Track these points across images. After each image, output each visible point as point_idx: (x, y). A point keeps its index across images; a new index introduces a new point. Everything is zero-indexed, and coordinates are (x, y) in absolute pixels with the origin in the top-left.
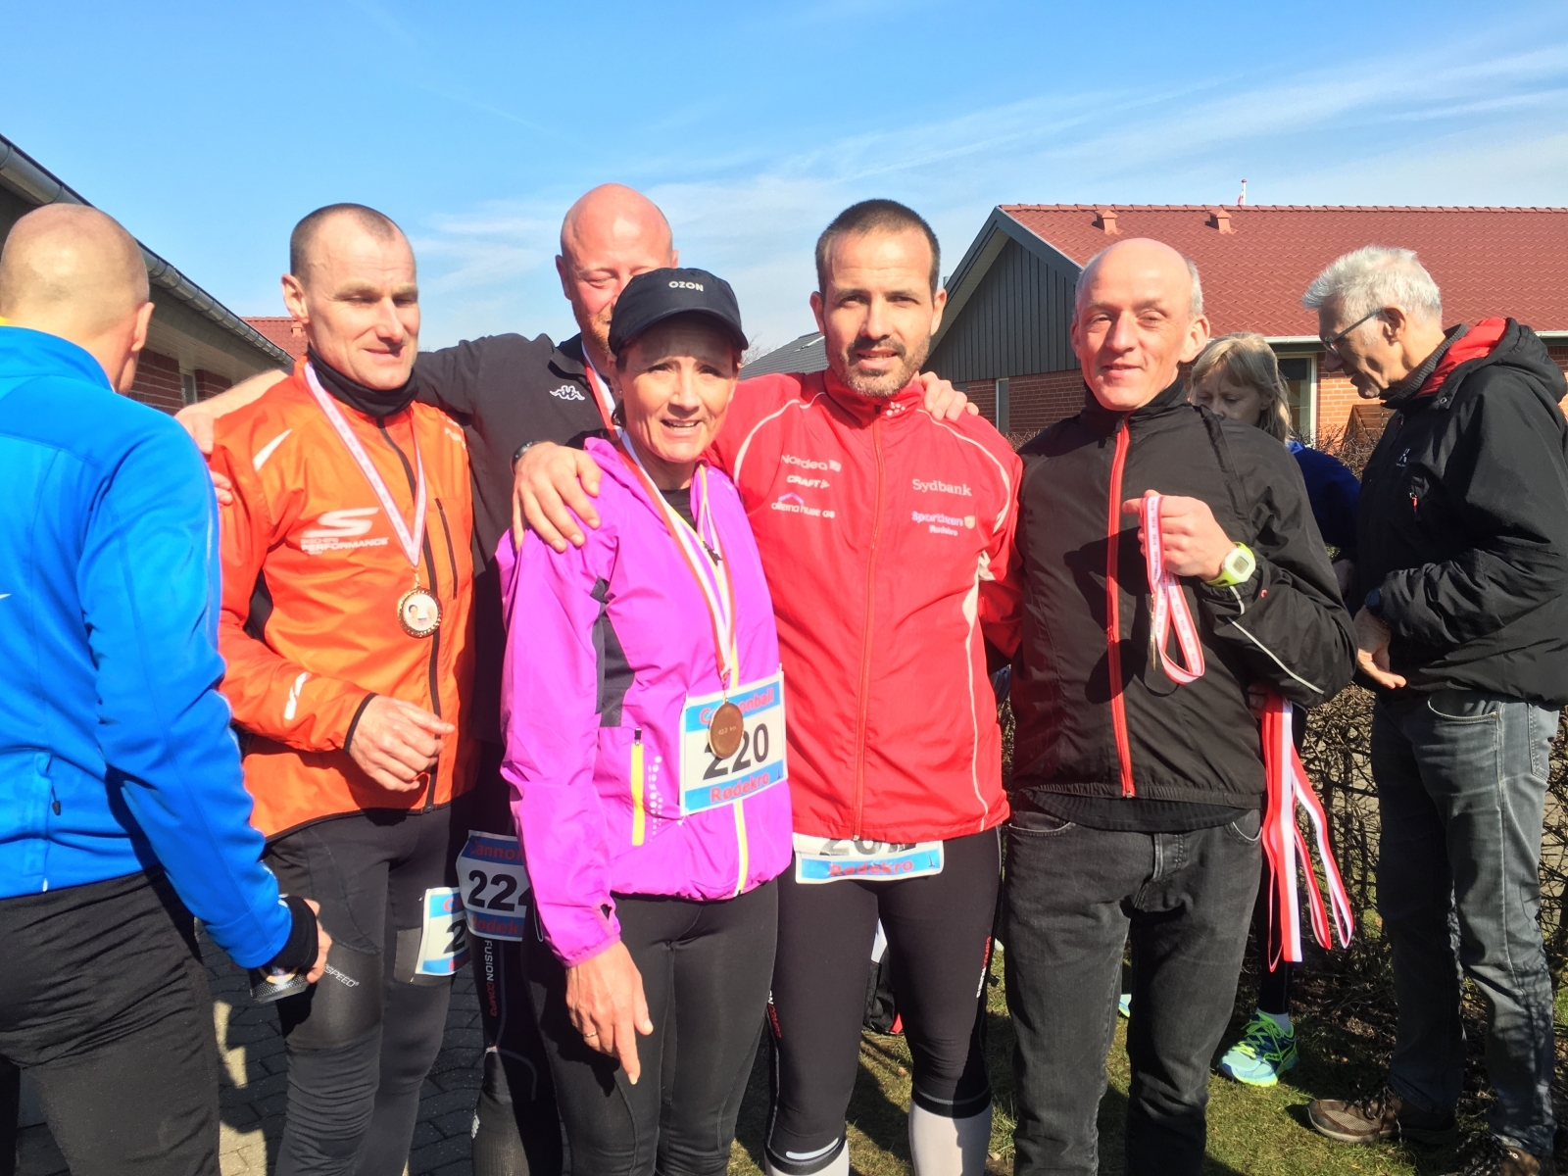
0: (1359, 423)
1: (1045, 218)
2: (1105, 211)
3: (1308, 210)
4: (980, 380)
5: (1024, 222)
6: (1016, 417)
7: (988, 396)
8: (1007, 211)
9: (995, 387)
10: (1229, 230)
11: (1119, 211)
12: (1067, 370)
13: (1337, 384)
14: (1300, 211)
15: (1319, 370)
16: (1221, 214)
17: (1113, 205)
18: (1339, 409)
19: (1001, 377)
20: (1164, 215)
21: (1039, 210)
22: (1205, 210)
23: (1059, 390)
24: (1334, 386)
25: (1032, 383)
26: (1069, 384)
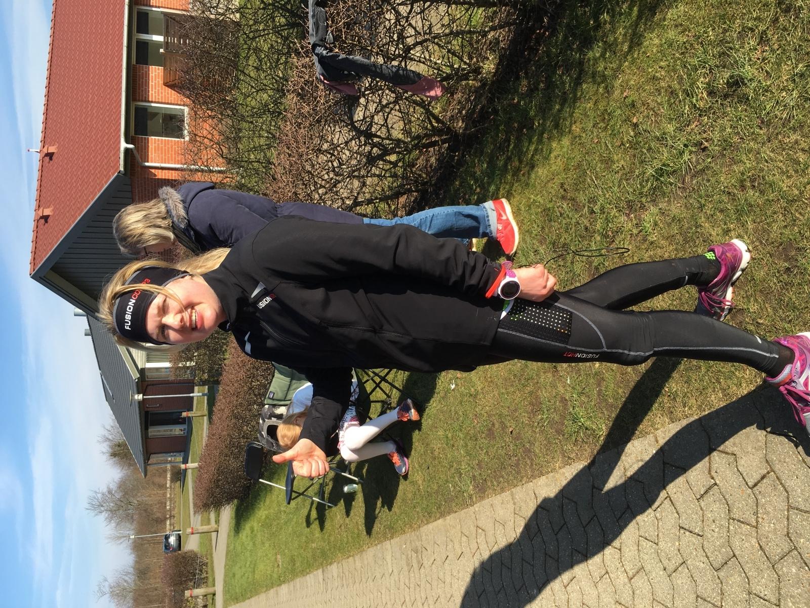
0: (173, 84)
1: (40, 248)
2: (38, 214)
5: (41, 260)
8: (34, 270)
11: (39, 207)
14: (47, 110)
16: (45, 150)
17: (35, 210)
18: (165, 93)
20: (43, 182)
21: (35, 253)
22: (42, 160)
24: (153, 94)
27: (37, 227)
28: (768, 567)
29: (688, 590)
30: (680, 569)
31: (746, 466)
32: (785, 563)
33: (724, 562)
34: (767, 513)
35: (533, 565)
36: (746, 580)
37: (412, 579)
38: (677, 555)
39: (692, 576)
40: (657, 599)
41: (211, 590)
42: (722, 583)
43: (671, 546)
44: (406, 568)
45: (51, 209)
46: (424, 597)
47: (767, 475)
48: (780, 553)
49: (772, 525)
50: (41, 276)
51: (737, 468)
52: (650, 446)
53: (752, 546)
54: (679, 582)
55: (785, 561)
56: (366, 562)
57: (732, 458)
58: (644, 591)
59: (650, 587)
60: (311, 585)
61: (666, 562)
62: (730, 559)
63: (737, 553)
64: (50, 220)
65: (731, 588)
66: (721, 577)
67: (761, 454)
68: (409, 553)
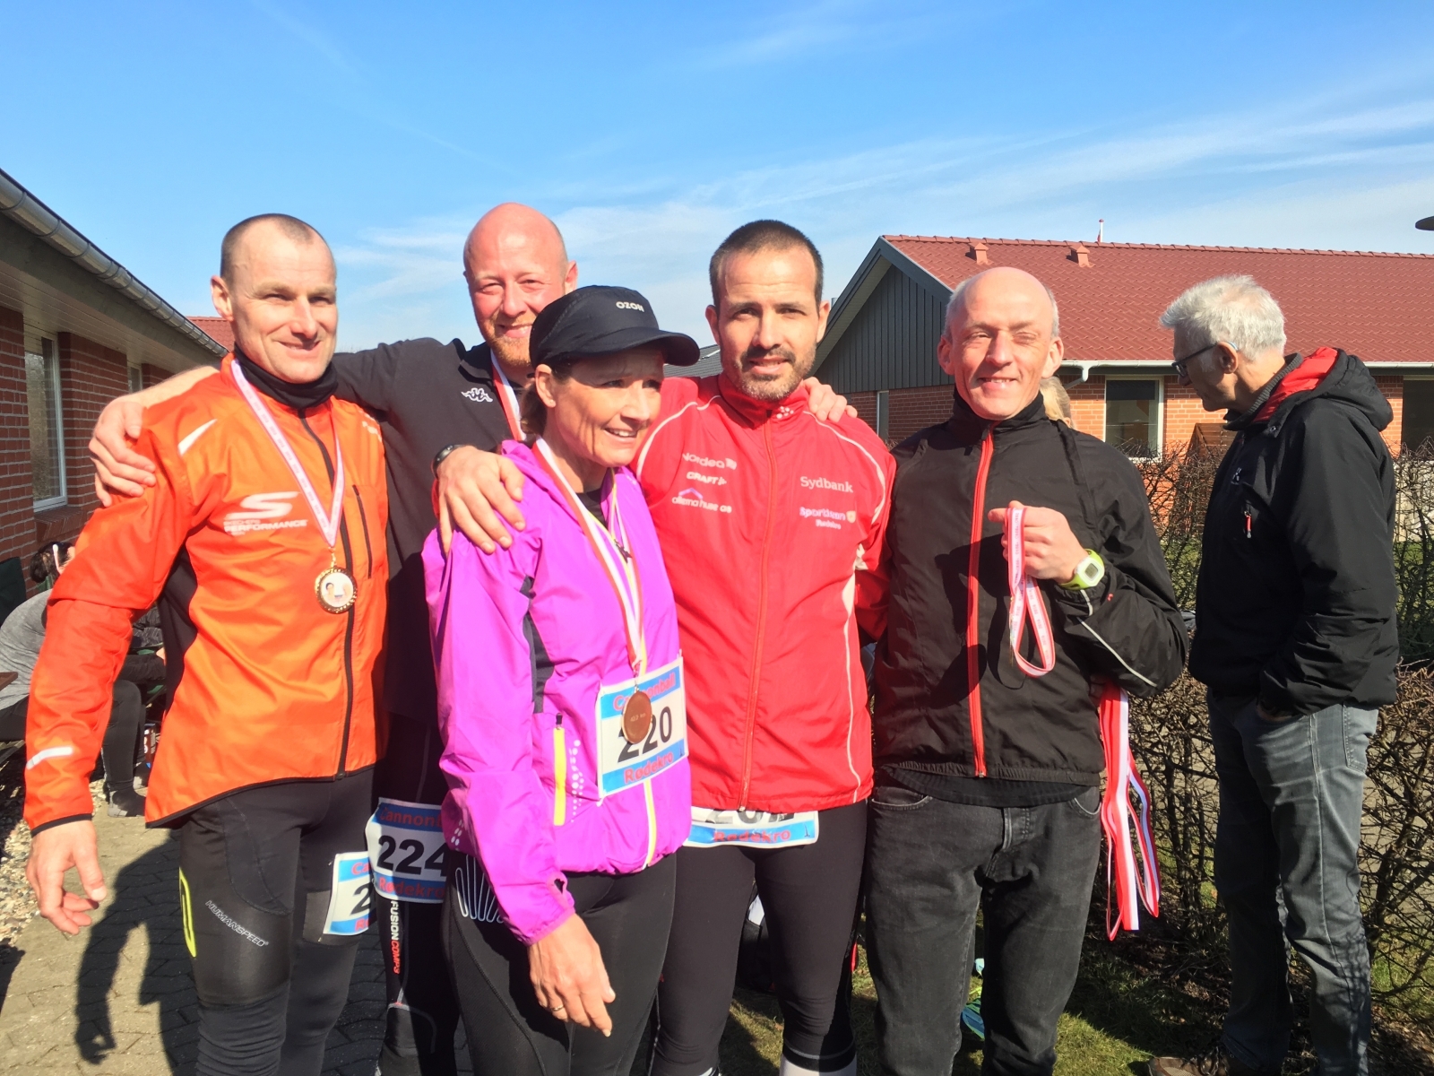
0: (1201, 440)
1: (924, 248)
2: (978, 243)
3: (1158, 249)
4: (862, 392)
5: (904, 251)
6: (895, 426)
7: (870, 407)
8: (890, 241)
9: (876, 399)
10: (1088, 264)
11: (990, 244)
12: (941, 385)
13: (1182, 404)
14: (1150, 249)
15: (1166, 392)
16: (1081, 249)
17: (984, 239)
18: (1183, 426)
19: (882, 390)
20: (1030, 249)
21: (918, 241)
22: (1066, 245)
23: (934, 403)
24: (1179, 406)
25: (910, 396)
26: (943, 398)
27: (958, 243)
50: (882, 251)
64: (968, 260)
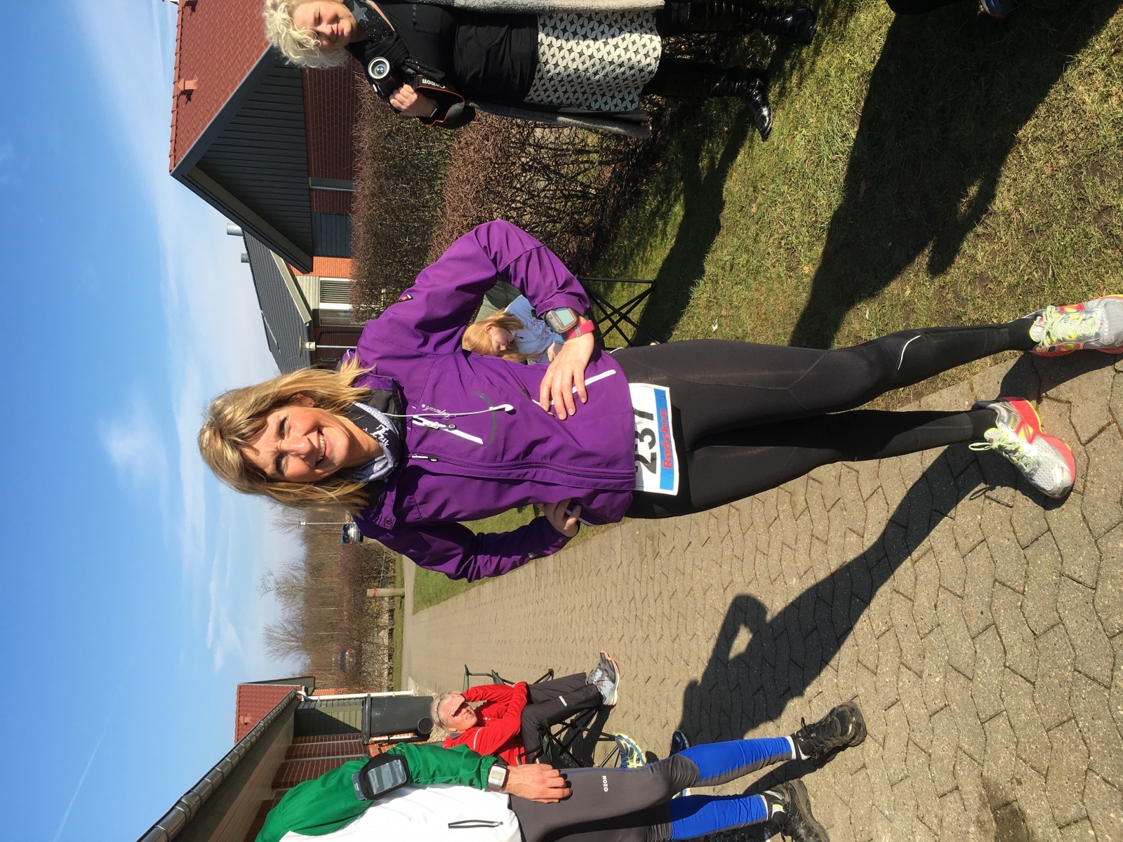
1: (182, 136)
2: (178, 88)
4: (310, 201)
5: (184, 153)
6: (340, 174)
8: (175, 166)
9: (316, 190)
11: (179, 78)
17: (174, 83)
20: (184, 43)
21: (175, 141)
25: (314, 158)
27: (177, 106)
28: (1090, 542)
29: (984, 573)
30: (978, 548)
31: (1081, 416)
32: (1111, 537)
33: (1035, 537)
34: (1099, 475)
35: (795, 550)
36: (1060, 559)
37: (645, 572)
38: (976, 530)
39: (991, 556)
40: (945, 585)
41: (398, 591)
42: (1028, 563)
43: (971, 521)
44: (638, 559)
45: (195, 81)
46: (657, 591)
47: (1108, 428)
48: (1107, 525)
49: (1103, 490)
50: (183, 174)
51: (1070, 420)
52: (962, 396)
53: (1073, 517)
54: (975, 564)
55: (1111, 535)
56: (589, 553)
57: (1065, 407)
58: (929, 576)
59: (938, 572)
60: (521, 582)
61: (961, 540)
62: (1043, 534)
63: (1052, 527)
64: (193, 97)
65: (1040, 569)
66: (1027, 556)
67: (1103, 401)
68: (643, 539)
